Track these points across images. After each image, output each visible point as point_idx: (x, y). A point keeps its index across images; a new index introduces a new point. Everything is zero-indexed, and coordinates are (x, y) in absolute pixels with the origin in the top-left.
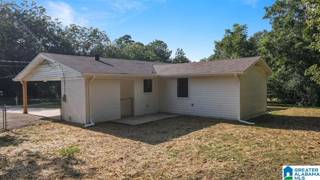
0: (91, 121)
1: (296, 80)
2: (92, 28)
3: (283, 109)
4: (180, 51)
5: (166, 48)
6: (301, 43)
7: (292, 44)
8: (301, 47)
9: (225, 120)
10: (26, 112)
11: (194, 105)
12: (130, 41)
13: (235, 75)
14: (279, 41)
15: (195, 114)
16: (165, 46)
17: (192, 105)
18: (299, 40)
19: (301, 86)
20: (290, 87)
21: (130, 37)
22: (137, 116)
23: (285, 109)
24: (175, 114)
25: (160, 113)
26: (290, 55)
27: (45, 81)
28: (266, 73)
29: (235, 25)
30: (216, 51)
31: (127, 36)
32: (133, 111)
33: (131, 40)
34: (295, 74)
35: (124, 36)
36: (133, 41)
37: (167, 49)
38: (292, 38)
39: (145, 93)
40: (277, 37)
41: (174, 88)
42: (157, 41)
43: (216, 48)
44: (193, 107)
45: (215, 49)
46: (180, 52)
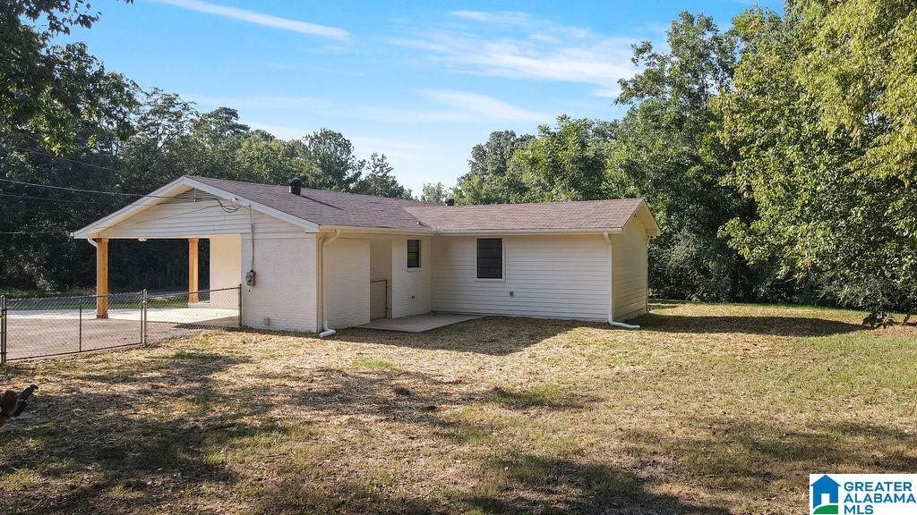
0: (326, 326)
1: (688, 247)
2: (156, 91)
3: (669, 307)
4: (379, 160)
5: (349, 152)
6: (698, 167)
7: (681, 167)
8: (698, 176)
9: (581, 322)
10: (103, 316)
11: (515, 294)
12: (233, 127)
13: (606, 234)
14: (654, 159)
15: (516, 313)
16: (346, 146)
17: (512, 294)
18: (697, 160)
19: (697, 259)
20: (676, 261)
21: (233, 113)
22: (398, 318)
23: (674, 307)
24: (470, 314)
25: (434, 313)
26: (677, 191)
27: (142, 239)
28: (646, 230)
29: (563, 118)
30: (474, 164)
31: (226, 110)
32: (387, 309)
33: (240, 122)
34: (685, 231)
35: (218, 112)
36: (245, 128)
37: (351, 156)
38: (679, 156)
39: (410, 269)
40: (649, 151)
41: (469, 258)
42: (326, 132)
43: (474, 157)
44: (513, 299)
45: (474, 160)
46: (381, 164)
